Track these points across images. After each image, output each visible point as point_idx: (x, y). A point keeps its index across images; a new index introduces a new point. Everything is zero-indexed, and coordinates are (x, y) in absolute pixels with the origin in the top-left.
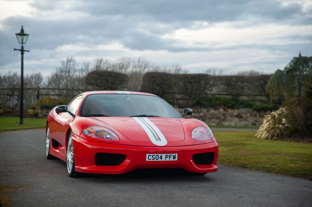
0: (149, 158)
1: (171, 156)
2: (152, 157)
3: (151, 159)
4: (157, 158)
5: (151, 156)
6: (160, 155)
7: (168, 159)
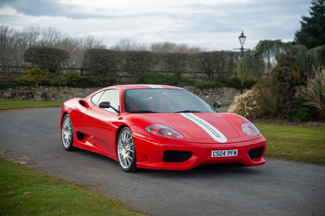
0: (214, 154)
1: (232, 152)
2: (217, 153)
3: (215, 155)
4: (221, 155)
5: (215, 152)
6: (223, 151)
7: (230, 155)
